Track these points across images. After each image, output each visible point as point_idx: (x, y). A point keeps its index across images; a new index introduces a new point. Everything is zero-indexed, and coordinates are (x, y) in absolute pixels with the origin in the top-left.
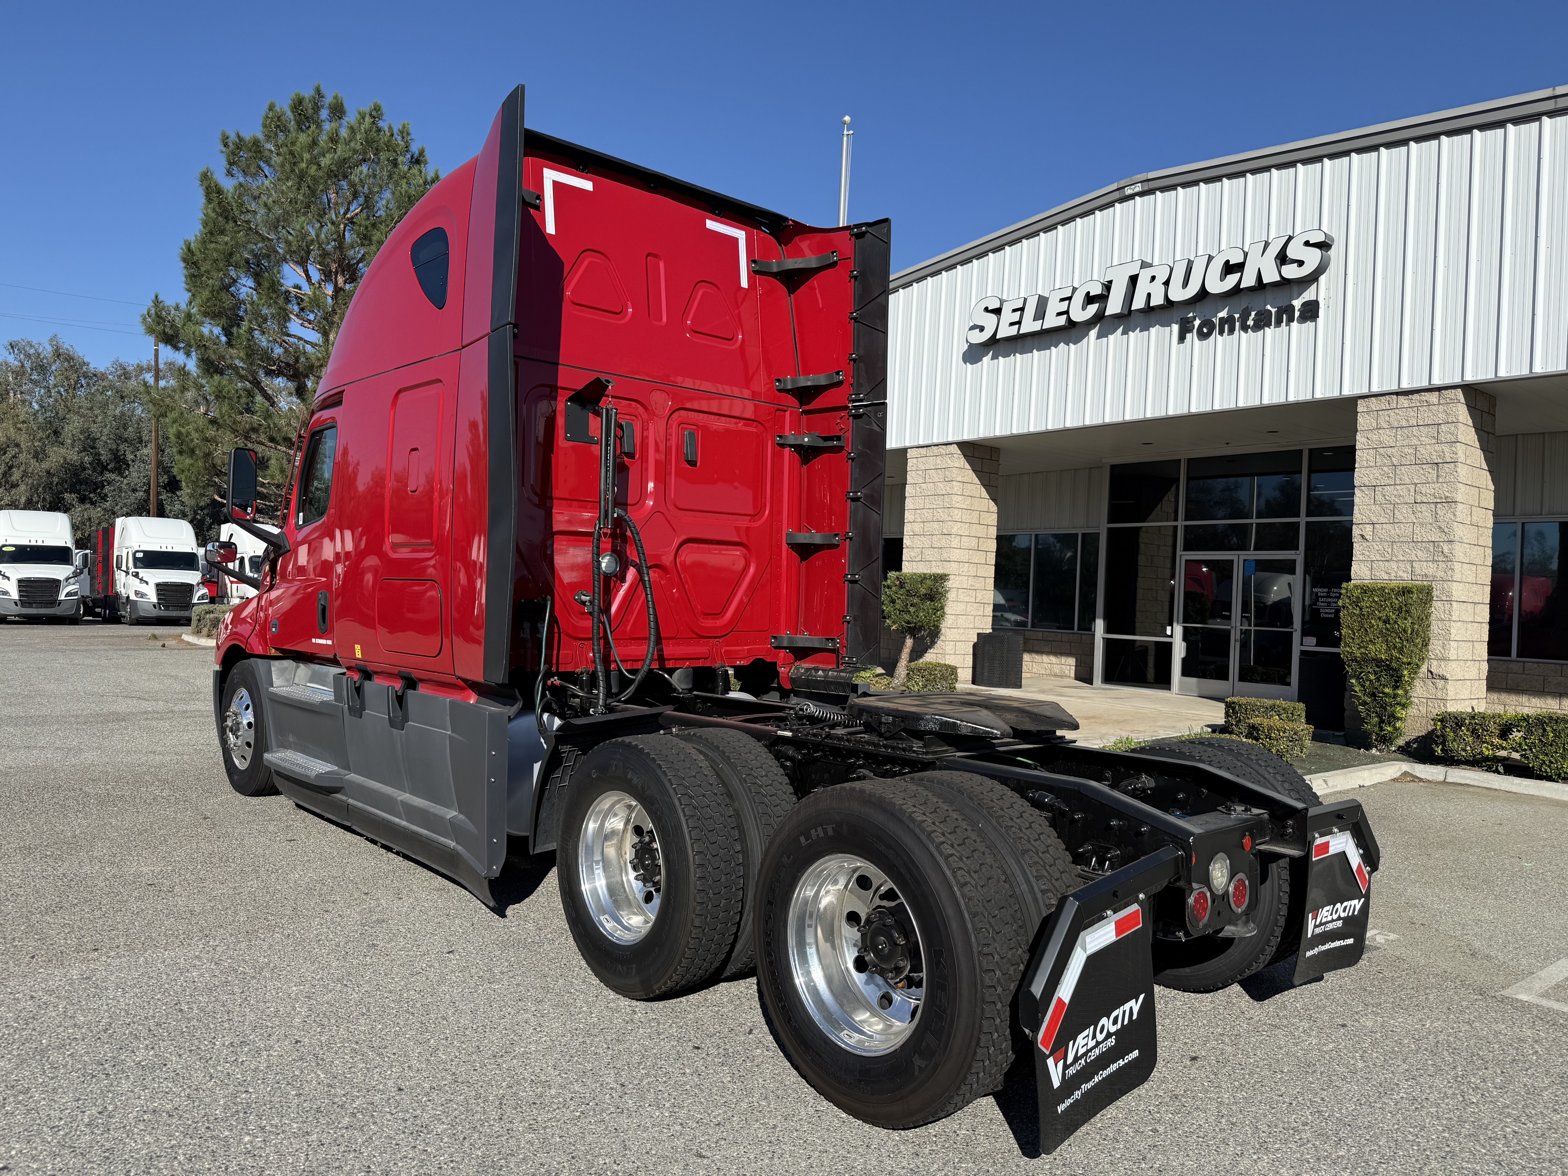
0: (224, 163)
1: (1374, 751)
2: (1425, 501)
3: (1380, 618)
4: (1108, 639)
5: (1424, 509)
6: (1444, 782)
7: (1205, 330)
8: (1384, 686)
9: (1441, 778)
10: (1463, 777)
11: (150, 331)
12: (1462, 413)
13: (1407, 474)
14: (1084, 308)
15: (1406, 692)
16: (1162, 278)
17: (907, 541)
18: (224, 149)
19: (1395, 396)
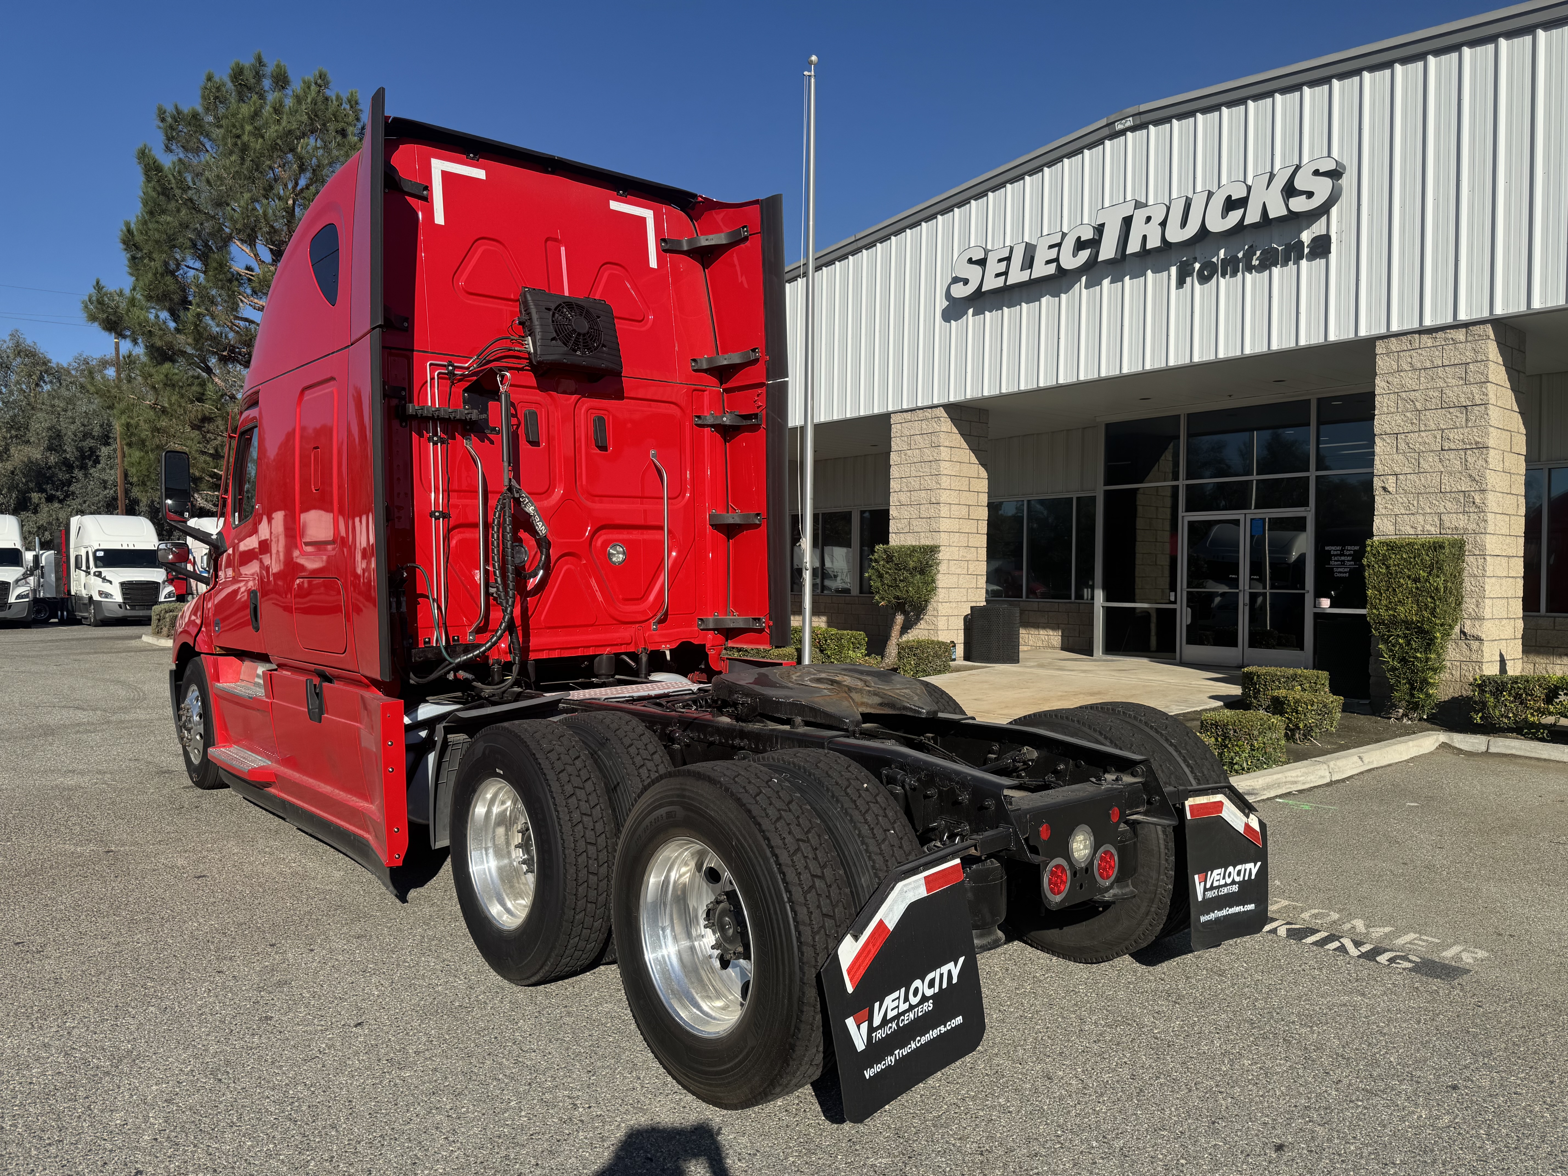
0: (162, 137)
1: (1405, 722)
2: (1453, 447)
3: (1409, 577)
4: (1107, 607)
5: (1452, 456)
6: (1487, 753)
8: (1416, 650)
9: (1483, 748)
10: (1508, 747)
11: (93, 318)
12: (1492, 350)
13: (1432, 419)
14: (1075, 255)
15: (1439, 655)
16: (1158, 218)
17: (893, 512)
18: (161, 125)
19: (1417, 335)
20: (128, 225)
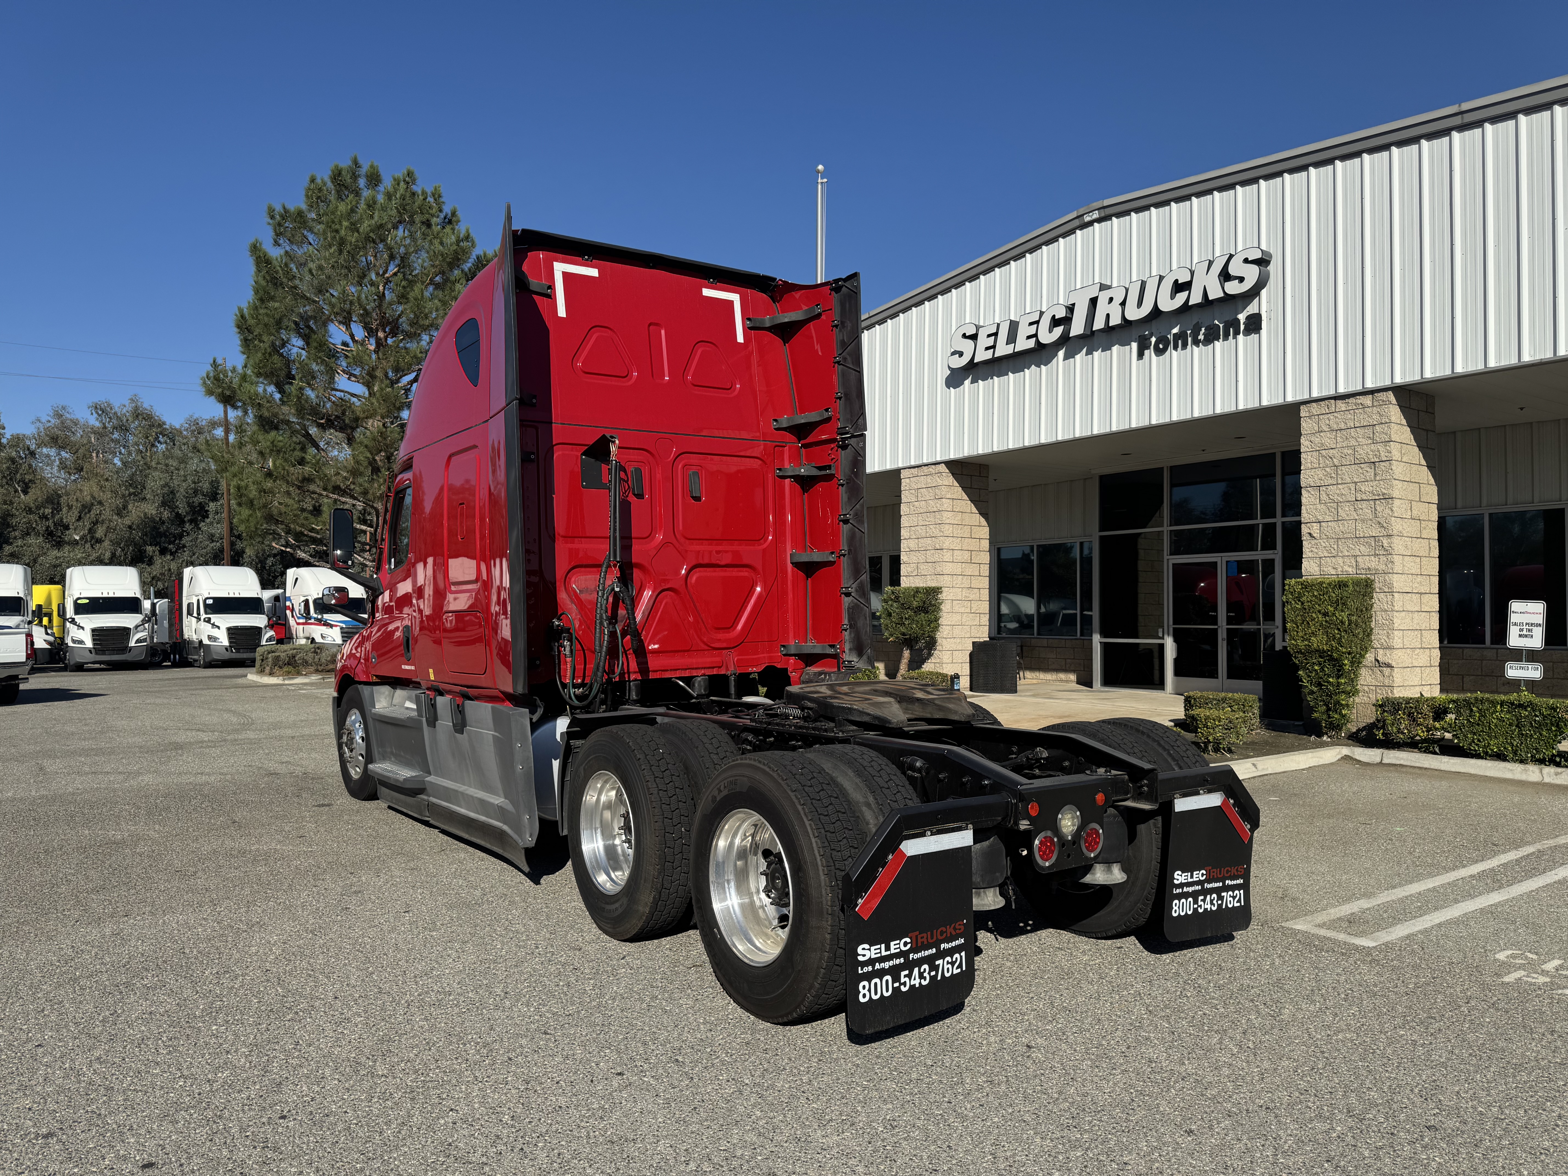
0: (272, 233)
1: (1325, 738)
2: (1365, 498)
3: (1319, 611)
4: (1105, 643)
5: (1364, 506)
6: (1381, 763)
7: (1161, 346)
8: (1328, 675)
9: (1378, 760)
10: (1397, 758)
11: (210, 392)
12: (1395, 413)
13: (1347, 473)
14: (1050, 331)
15: (1351, 680)
16: (1119, 298)
17: (904, 558)
18: (271, 221)
19: (1333, 401)
20: (241, 310)
